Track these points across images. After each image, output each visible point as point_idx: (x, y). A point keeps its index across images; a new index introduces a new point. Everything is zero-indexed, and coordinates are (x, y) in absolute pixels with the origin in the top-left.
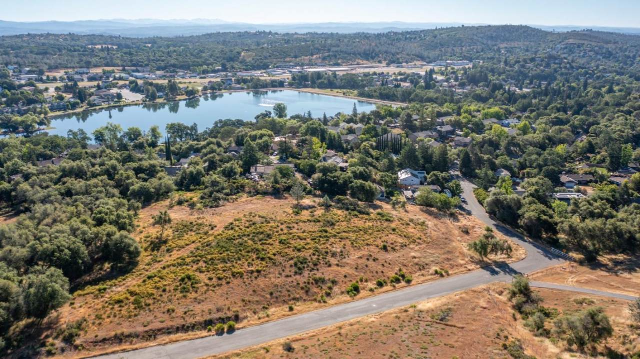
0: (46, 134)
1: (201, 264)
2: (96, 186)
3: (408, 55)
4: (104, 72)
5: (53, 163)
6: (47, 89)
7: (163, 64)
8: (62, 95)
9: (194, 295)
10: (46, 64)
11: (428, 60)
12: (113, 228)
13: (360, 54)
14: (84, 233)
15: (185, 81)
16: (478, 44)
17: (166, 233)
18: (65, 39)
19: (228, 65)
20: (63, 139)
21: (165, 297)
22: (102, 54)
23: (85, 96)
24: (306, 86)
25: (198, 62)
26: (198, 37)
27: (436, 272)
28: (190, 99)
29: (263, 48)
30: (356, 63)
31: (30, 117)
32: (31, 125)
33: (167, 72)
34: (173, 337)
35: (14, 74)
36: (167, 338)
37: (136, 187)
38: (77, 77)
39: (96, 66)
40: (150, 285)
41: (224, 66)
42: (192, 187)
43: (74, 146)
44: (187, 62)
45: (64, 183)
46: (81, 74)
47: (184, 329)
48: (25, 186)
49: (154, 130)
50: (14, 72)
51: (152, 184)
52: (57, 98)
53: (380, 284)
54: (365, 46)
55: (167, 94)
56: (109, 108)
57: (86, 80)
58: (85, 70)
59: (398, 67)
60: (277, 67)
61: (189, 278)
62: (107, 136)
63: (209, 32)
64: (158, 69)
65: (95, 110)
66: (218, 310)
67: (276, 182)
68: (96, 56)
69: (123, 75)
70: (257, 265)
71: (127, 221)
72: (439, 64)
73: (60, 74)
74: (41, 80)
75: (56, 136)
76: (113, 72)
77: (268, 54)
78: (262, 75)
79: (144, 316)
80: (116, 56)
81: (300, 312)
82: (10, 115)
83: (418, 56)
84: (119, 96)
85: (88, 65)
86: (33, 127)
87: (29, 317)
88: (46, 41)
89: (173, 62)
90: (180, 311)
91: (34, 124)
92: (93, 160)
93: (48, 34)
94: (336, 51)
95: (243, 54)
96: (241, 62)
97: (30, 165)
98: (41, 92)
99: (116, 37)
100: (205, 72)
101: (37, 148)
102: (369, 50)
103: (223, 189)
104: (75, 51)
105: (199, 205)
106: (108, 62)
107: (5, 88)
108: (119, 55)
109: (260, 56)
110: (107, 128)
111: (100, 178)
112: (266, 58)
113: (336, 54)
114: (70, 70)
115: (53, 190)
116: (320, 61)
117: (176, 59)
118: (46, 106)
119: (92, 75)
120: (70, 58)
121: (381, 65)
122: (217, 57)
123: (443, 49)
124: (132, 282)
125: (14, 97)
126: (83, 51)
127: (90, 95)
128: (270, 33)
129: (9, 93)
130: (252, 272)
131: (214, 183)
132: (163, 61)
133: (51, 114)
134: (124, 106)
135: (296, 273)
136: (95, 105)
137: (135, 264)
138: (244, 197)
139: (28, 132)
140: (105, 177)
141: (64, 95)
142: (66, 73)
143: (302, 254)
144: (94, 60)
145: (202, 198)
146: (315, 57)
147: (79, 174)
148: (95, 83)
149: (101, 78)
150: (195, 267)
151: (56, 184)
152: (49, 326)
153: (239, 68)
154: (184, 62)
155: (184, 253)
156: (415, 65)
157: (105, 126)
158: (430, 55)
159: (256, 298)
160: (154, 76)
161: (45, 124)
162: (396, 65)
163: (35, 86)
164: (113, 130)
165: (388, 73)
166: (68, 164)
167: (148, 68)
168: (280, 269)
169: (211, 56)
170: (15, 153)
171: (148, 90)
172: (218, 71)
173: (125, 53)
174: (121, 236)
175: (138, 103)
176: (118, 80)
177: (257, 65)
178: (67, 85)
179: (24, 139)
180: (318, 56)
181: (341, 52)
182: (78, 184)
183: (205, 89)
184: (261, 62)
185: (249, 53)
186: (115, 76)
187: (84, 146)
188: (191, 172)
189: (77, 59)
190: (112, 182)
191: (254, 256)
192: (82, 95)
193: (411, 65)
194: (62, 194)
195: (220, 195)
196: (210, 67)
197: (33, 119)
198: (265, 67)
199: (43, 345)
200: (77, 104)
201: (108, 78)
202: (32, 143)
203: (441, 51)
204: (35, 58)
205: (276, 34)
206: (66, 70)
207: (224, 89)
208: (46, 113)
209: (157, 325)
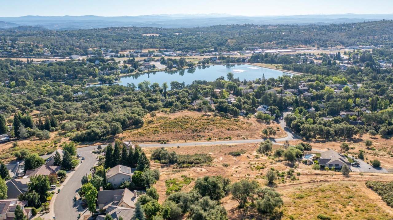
0: (118, 85)
1: (162, 128)
2: (134, 104)
3: (334, 41)
4: (149, 52)
5: (120, 96)
6: (119, 62)
7: (181, 47)
8: (126, 65)
9: (157, 135)
10: (120, 47)
11: (346, 45)
12: (136, 115)
13: (301, 41)
14: (127, 115)
15: (190, 58)
16: (387, 33)
17: (154, 119)
18: (131, 30)
19: (218, 48)
20: (125, 87)
21: (148, 134)
22: (150, 41)
23: (137, 66)
24: (258, 62)
25: (201, 46)
26: (208, 28)
27: (243, 138)
28: (190, 68)
29: (242, 37)
30: (298, 47)
31: (112, 77)
32: (112, 80)
33: (183, 52)
34: (148, 143)
35: (104, 53)
36: (146, 143)
37: (148, 105)
38: (135, 54)
39: (145, 48)
40: (145, 131)
41: (215, 48)
42: (169, 107)
43: (129, 90)
44: (195, 46)
45: (123, 103)
46: (137, 53)
47: (152, 141)
48: (110, 104)
49: (165, 84)
50: (104, 51)
51: (154, 105)
52: (124, 67)
53: (220, 139)
54: (306, 36)
55: (178, 66)
56: (148, 73)
57: (139, 56)
58: (139, 51)
59: (324, 49)
60: (247, 49)
61: (157, 131)
62: (144, 86)
63: (215, 25)
64: (179, 50)
65: (141, 73)
66: (163, 139)
67: (200, 106)
68: (146, 42)
69: (159, 54)
70: (180, 129)
71: (141, 114)
72: (353, 47)
73: (126, 53)
74: (117, 57)
75: (122, 86)
76: (154, 52)
77: (244, 41)
78: (236, 55)
79: (141, 138)
80: (157, 41)
81: (188, 142)
82: (103, 76)
83: (341, 42)
84: (154, 66)
85: (141, 48)
86: (113, 81)
87: (111, 135)
88: (121, 32)
89: (187, 46)
90: (152, 138)
91: (113, 80)
92: (135, 96)
93: (122, 27)
94: (286, 39)
95: (229, 41)
96: (227, 46)
97: (112, 96)
98: (116, 63)
99: (159, 29)
100: (204, 52)
101: (114, 90)
102: (308, 38)
103: (179, 107)
104: (135, 38)
105: (168, 112)
106: (152, 46)
107: (100, 61)
108: (158, 42)
109: (239, 42)
110: (144, 83)
111: (136, 102)
112: (242, 43)
113: (286, 41)
114: (132, 51)
115: (119, 105)
116: (275, 45)
117: (190, 44)
118: (119, 71)
119: (143, 54)
120: (132, 43)
121: (314, 48)
122: (214, 43)
123: (361, 38)
124: (140, 130)
125: (104, 66)
126: (140, 39)
127: (141, 65)
128: (252, 25)
129: (102, 64)
130: (177, 131)
131: (176, 105)
132: (182, 45)
133: (121, 75)
134: (156, 71)
135: (192, 133)
136: (141, 71)
137: (142, 126)
138: (186, 110)
139: (110, 84)
140: (138, 101)
141: (127, 65)
142: (130, 52)
143: (196, 128)
144: (145, 45)
145: (171, 110)
146: (272, 42)
147: (129, 100)
148: (143, 58)
149: (147, 55)
150: (160, 128)
151: (120, 103)
152: (116, 137)
153: (224, 50)
154: (193, 46)
155: (157, 125)
156: (337, 48)
157: (143, 82)
158: (349, 42)
159: (176, 138)
160: (175, 54)
161: (118, 80)
162: (323, 48)
163: (114, 61)
164: (146, 83)
165: (314, 54)
166: (125, 96)
167: (173, 50)
168: (187, 131)
169: (210, 42)
170: (106, 92)
171: (169, 63)
172: (212, 51)
173: (162, 40)
174: (138, 118)
175: (163, 70)
176: (156, 57)
177: (236, 48)
178: (129, 59)
179: (109, 87)
180: (274, 42)
181: (289, 39)
182: (128, 103)
183: (200, 63)
184: (238, 46)
185: (233, 40)
186: (154, 54)
187: (133, 90)
188: (170, 101)
189: (136, 44)
190: (140, 103)
191: (180, 127)
192: (136, 66)
193: (334, 48)
194: (122, 107)
195: (177, 109)
196: (208, 49)
197: (113, 77)
198: (240, 49)
199: (115, 140)
200: (133, 70)
201: (150, 55)
202: (112, 88)
203: (360, 38)
204: (115, 44)
205: (257, 26)
206: (130, 51)
207: (211, 63)
208: (118, 75)
209: (145, 140)
